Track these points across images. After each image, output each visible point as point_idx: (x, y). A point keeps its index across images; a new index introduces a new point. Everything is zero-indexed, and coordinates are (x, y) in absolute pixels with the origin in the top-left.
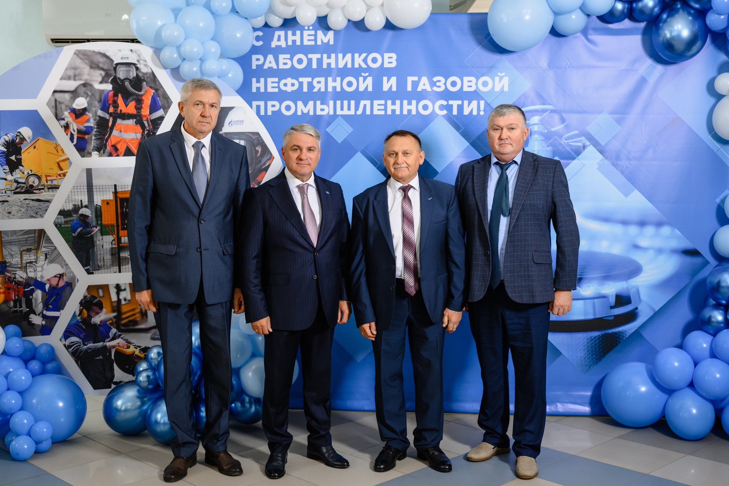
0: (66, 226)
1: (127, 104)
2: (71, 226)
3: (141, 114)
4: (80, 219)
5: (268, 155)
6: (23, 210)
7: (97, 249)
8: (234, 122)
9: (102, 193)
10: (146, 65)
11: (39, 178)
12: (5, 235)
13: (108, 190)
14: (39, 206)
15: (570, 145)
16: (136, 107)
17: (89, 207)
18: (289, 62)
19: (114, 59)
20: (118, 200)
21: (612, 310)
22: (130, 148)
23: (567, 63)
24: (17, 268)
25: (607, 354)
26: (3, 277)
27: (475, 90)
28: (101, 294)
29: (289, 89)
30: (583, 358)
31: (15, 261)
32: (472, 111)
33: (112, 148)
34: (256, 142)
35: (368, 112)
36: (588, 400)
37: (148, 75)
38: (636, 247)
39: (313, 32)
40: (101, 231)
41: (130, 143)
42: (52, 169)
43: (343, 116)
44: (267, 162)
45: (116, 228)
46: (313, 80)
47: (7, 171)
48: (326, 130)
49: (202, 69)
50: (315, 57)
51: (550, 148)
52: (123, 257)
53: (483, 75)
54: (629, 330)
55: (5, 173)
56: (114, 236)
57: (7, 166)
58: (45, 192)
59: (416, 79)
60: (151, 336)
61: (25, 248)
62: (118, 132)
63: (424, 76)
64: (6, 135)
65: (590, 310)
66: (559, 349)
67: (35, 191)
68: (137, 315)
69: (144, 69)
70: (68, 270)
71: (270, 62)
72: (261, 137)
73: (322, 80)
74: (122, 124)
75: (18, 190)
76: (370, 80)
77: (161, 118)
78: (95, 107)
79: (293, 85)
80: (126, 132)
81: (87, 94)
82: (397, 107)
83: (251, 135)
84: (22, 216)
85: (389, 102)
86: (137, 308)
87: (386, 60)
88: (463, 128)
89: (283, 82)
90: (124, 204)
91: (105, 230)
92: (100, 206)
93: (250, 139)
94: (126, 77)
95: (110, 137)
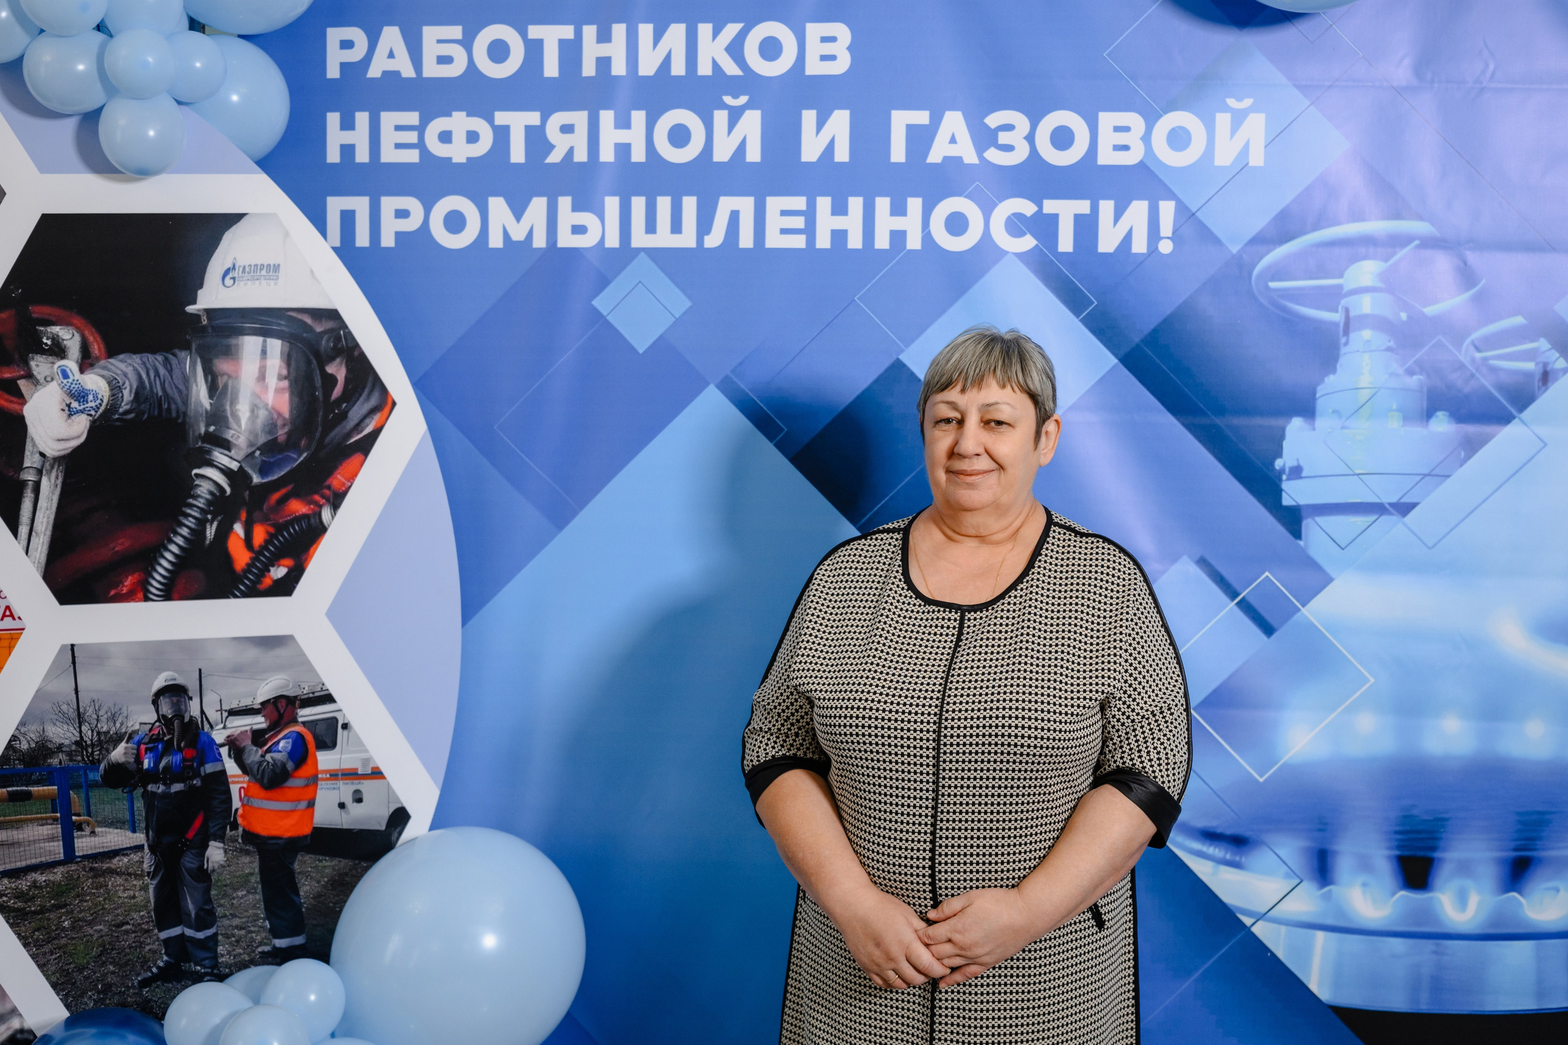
5: (371, 392)
8: (244, 271)
15: (1494, 370)
18: (459, 54)
23: (1487, 65)
27: (1141, 162)
29: (459, 152)
32: (1128, 238)
34: (325, 344)
35: (746, 240)
43: (654, 254)
44: (367, 421)
46: (544, 119)
48: (596, 303)
50: (551, 36)
51: (1414, 381)
53: (1170, 106)
59: (921, 117)
63: (953, 108)
65: (1559, 977)
71: (390, 54)
72: (344, 326)
73: (579, 118)
76: (752, 123)
79: (472, 137)
82: (852, 223)
83: (308, 320)
85: (824, 204)
87: (814, 48)
88: (1096, 303)
89: (437, 125)
93: (305, 335)
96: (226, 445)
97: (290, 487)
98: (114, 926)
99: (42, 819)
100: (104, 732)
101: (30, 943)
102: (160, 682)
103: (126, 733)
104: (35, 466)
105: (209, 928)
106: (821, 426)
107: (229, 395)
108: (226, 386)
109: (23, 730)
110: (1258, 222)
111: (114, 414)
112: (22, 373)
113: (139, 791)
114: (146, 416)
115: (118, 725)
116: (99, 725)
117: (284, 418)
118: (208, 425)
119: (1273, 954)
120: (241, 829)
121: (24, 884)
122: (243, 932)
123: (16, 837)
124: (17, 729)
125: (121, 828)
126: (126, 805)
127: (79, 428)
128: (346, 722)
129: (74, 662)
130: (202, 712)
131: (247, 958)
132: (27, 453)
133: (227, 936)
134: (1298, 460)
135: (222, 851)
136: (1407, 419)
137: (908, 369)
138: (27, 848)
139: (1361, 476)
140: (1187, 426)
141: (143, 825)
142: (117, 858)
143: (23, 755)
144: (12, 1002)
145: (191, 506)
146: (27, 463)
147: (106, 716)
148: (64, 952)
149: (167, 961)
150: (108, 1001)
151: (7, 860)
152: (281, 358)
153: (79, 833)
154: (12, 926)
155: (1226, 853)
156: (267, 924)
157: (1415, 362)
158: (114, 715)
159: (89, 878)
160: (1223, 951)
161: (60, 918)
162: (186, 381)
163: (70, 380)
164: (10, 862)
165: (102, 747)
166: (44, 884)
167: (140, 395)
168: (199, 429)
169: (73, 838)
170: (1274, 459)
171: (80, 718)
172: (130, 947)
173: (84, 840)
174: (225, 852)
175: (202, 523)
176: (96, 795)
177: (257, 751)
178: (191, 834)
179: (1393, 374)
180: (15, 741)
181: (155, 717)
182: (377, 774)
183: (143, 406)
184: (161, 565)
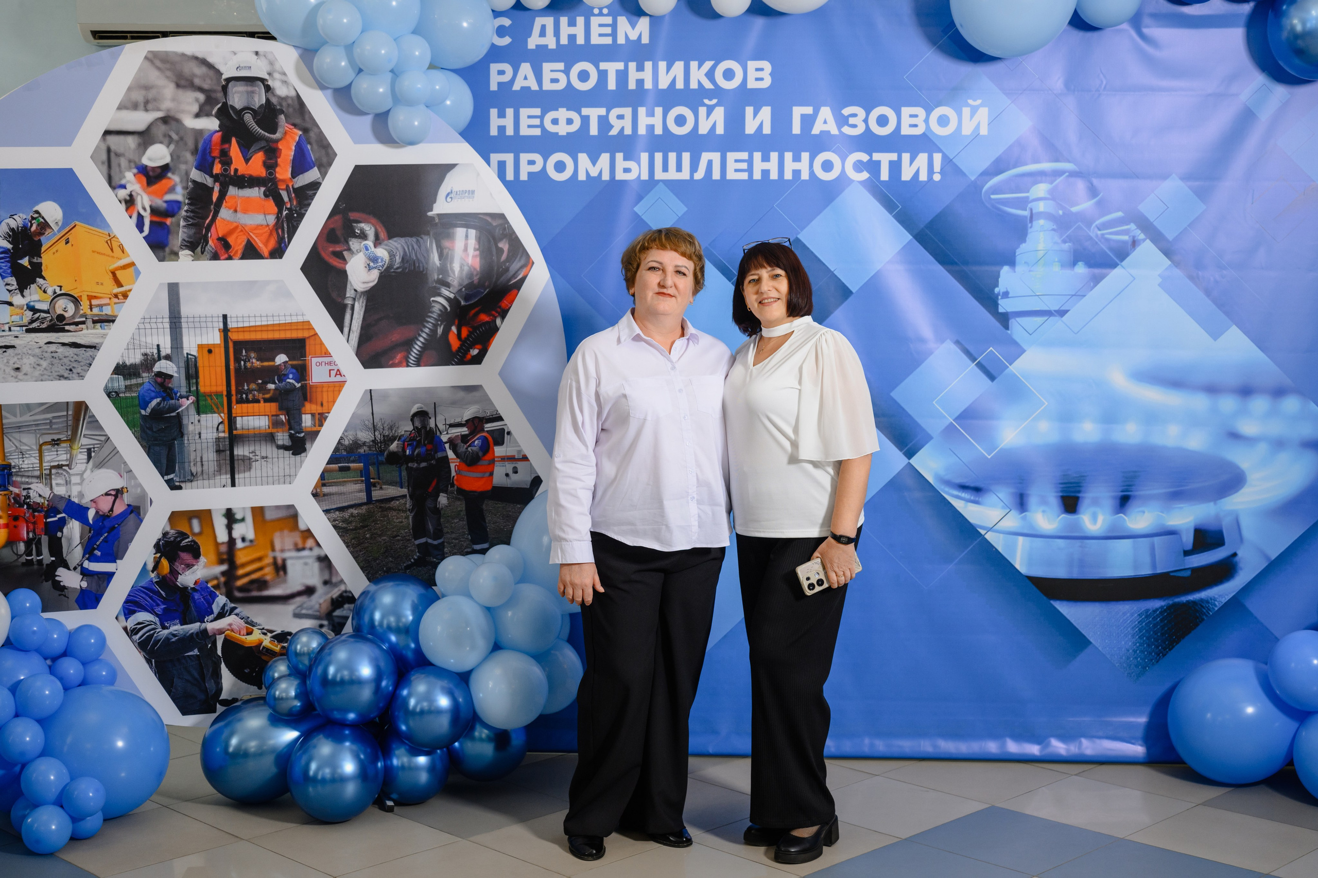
0: (128, 395)
1: (248, 157)
2: (138, 396)
3: (275, 178)
4: (156, 382)
5: (521, 257)
6: (44, 364)
7: (188, 440)
8: (456, 194)
9: (198, 331)
10: (285, 82)
11: (76, 301)
12: (8, 412)
13: (210, 325)
14: (75, 356)
15: (1108, 240)
16: (265, 164)
17: (174, 358)
18: (562, 77)
19: (222, 69)
20: (231, 345)
21: (1187, 558)
22: (253, 243)
23: (1102, 82)
24: (32, 477)
25: (1177, 643)
26: (5, 495)
27: (924, 133)
28: (196, 528)
29: (562, 129)
30: (1131, 651)
31: (28, 464)
32: (917, 173)
33: (218, 244)
35: (716, 175)
36: (1140, 733)
37: (290, 101)
38: (1235, 436)
39: (609, 20)
41: (254, 234)
42: (102, 284)
43: (667, 183)
44: (519, 272)
45: (225, 400)
46: (608, 112)
47: (13, 288)
48: (636, 209)
49: (396, 89)
50: (612, 68)
51: (1067, 246)
52: (240, 455)
53: (939, 104)
54: (1220, 596)
55: (10, 291)
56: (222, 415)
57: (14, 278)
58: (87, 328)
59: (809, 110)
60: (294, 610)
61: (48, 438)
62: (231, 211)
63: (825, 105)
64: (11, 216)
65: (1146, 558)
66: (1085, 635)
67: (67, 328)
68: (267, 570)
69: (281, 90)
70: (133, 483)
71: (525, 78)
72: (508, 223)
73: (627, 112)
74: (238, 197)
75: (35, 325)
76: (719, 114)
77: (315, 186)
78: (186, 163)
79: (570, 122)
80: (245, 211)
81: (170, 137)
82: (772, 166)
83: (489, 219)
84: (42, 375)
85: (757, 156)
86: (266, 556)
87: (752, 74)
88: (901, 207)
89: (550, 115)
90: (242, 352)
91: (204, 403)
92: (194, 356)
93: (487, 227)
94: (246, 105)
95: (215, 221)
96: (447, 285)
97: (479, 308)
98: (392, 537)
99: (356, 481)
100: (387, 436)
101: (349, 546)
102: (414, 409)
105: (440, 538)
107: (449, 259)
108: (448, 253)
109: (346, 434)
110: (985, 164)
111: (392, 269)
112: (345, 248)
113: (404, 467)
114: (408, 270)
115: (393, 432)
116: (384, 432)
117: (477, 270)
118: (438, 275)
119: (996, 549)
120: (456, 487)
121: (346, 515)
122: (457, 541)
123: (342, 490)
124: (343, 434)
125: (395, 486)
126: (398, 474)
127: (374, 276)
128: (509, 431)
129: (371, 399)
130: (436, 425)
132: (348, 289)
133: (449, 543)
134: (1006, 288)
135: (446, 498)
136: (1063, 266)
137: (802, 243)
138: (348, 496)
139: (1039, 296)
140: (949, 271)
141: (406, 484)
142: (393, 502)
143: (346, 447)
144: (340, 576)
145: (430, 317)
146: (348, 295)
147: (387, 427)
148: (367, 551)
149: (418, 556)
151: (338, 502)
152: (475, 239)
153: (374, 488)
154: (341, 536)
155: (971, 496)
156: (469, 537)
157: (1067, 236)
158: (391, 427)
159: (379, 512)
160: (970, 548)
161: (365, 532)
162: (428, 251)
163: (369, 252)
164: (340, 503)
165: (386, 443)
166: (356, 515)
167: (404, 259)
168: (434, 277)
169: (371, 491)
170: (994, 288)
171: (375, 428)
172: (400, 548)
173: (377, 492)
174: (448, 499)
175: (435, 326)
176: (382, 468)
177: (464, 446)
178: (430, 489)
179: (1056, 243)
180: (342, 439)
181: (412, 428)
182: (525, 458)
183: (406, 265)
184: (415, 348)
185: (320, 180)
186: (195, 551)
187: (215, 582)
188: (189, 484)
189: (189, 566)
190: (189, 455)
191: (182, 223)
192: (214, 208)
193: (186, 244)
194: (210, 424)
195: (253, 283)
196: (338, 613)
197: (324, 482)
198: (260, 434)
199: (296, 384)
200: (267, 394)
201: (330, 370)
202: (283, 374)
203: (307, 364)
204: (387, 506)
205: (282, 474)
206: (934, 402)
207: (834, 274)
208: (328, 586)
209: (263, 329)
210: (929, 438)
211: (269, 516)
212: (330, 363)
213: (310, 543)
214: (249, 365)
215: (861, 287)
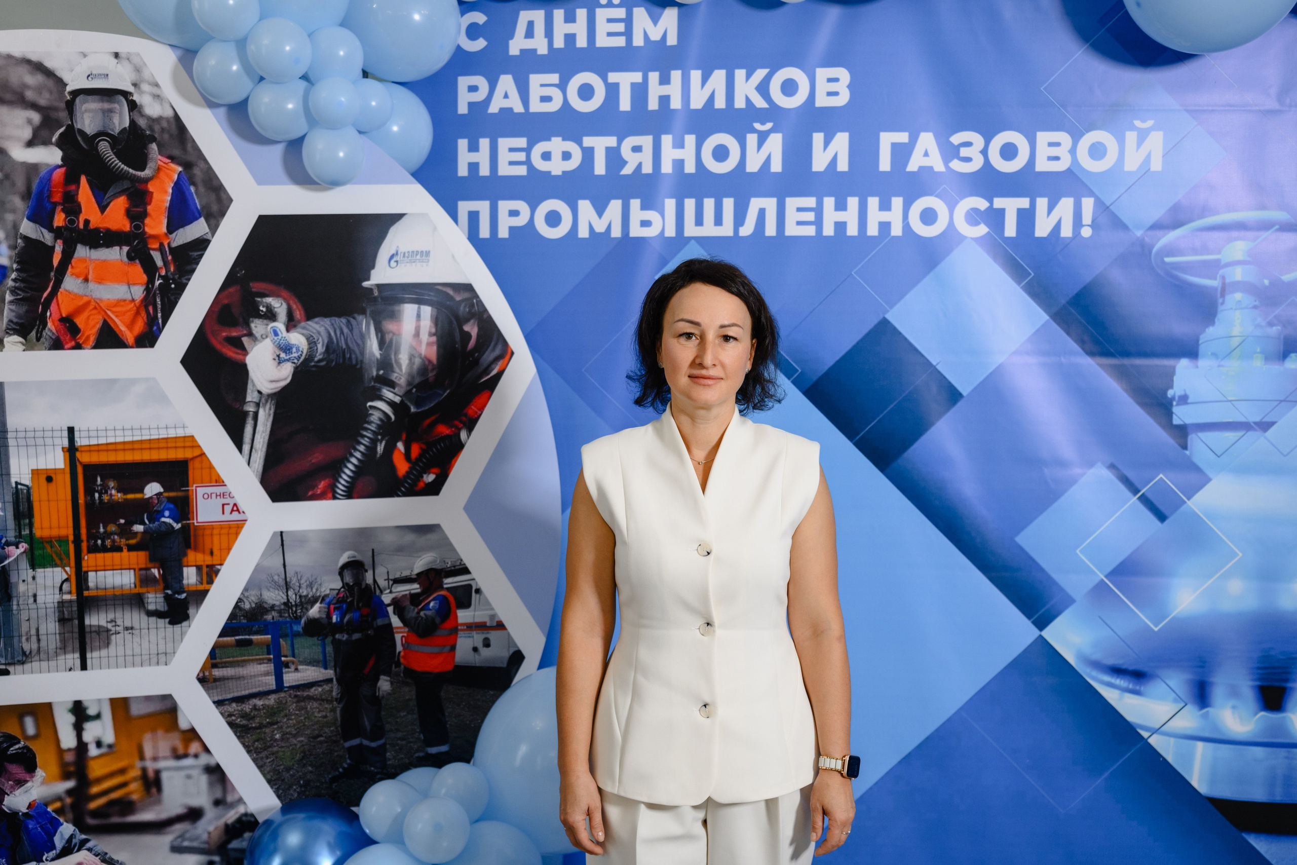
1: (105, 203)
3: (144, 233)
5: (496, 344)
7: (18, 605)
8: (404, 256)
9: (32, 450)
10: (157, 97)
13: (49, 441)
16: (129, 214)
18: (556, 94)
19: (66, 76)
20: (80, 470)
22: (112, 325)
27: (1069, 171)
28: (30, 729)
29: (557, 167)
32: (1058, 226)
33: (61, 327)
35: (771, 230)
37: (165, 124)
39: (621, 13)
40: (30, 556)
41: (113, 312)
43: (701, 240)
44: (493, 366)
45: (72, 547)
46: (620, 142)
49: (310, 104)
50: (625, 80)
51: (1275, 330)
52: (94, 626)
53: (1092, 127)
56: (68, 569)
59: (902, 137)
60: (172, 842)
62: (80, 280)
63: (926, 130)
68: (133, 786)
69: (152, 109)
71: (505, 95)
72: (477, 296)
73: (646, 141)
74: (91, 260)
76: (775, 144)
77: (201, 244)
78: (14, 211)
79: (566, 156)
80: (100, 281)
82: (850, 217)
83: (450, 291)
85: (829, 202)
86: (131, 767)
87: (822, 87)
88: (1033, 274)
89: (540, 148)
90: (97, 481)
91: (41, 552)
92: (27, 486)
93: (448, 303)
94: (100, 128)
95: (57, 294)
96: (391, 385)
97: (438, 415)
98: (312, 738)
99: (260, 659)
100: (304, 596)
101: (251, 750)
102: (344, 559)
103: (320, 596)
104: (255, 400)
105: (380, 739)
106: (826, 368)
107: (394, 347)
108: (391, 341)
109: (246, 594)
110: (1157, 214)
111: (311, 362)
112: (245, 332)
113: (329, 639)
114: (334, 363)
115: (314, 590)
116: (301, 591)
117: (433, 364)
118: (378, 370)
119: (1164, 759)
120: (402, 667)
121: (247, 707)
122: (404, 742)
123: (241, 673)
124: (242, 593)
125: (316, 666)
126: (320, 649)
127: (286, 372)
128: (478, 587)
129: (282, 545)
130: (375, 581)
131: (407, 761)
132: (249, 391)
134: (1185, 390)
135: (388, 683)
136: (1268, 359)
137: (892, 325)
138: (250, 681)
139: (1233, 402)
140: (1100, 365)
141: (332, 664)
142: (314, 688)
143: (247, 612)
144: (238, 793)
145: (366, 429)
146: (249, 399)
147: (305, 584)
148: (276, 757)
149: (349, 765)
150: (307, 793)
151: (235, 690)
152: (431, 320)
153: (287, 670)
154: (239, 737)
155: (1129, 683)
156: (422, 736)
157: (1275, 317)
158: (311, 584)
159: (293, 703)
160: (1127, 756)
161: (273, 732)
162: (363, 337)
163: (280, 337)
164: (237, 691)
166: (261, 707)
167: (329, 348)
168: (373, 373)
169: (282, 673)
170: (1167, 389)
171: (287, 586)
172: (323, 753)
173: (290, 675)
174: (392, 683)
175: (374, 442)
176: (298, 642)
177: (414, 609)
178: (367, 670)
179: (1258, 326)
180: (240, 602)
181: (341, 585)
182: (500, 626)
183: (332, 356)
184: (345, 473)
185: (209, 236)
186: (29, 763)
187: (58, 805)
188: (19, 668)
189: (20, 783)
190: (19, 626)
191: (8, 297)
192: (55, 276)
193: (14, 326)
194: (49, 583)
195: (112, 382)
196: (235, 844)
197: (214, 661)
198: (122, 595)
199: (175, 525)
200: (133, 538)
201: (223, 505)
202: (155, 511)
203: (191, 497)
204: (305, 694)
205: (154, 651)
206: (1078, 551)
207: (937, 369)
208: (220, 807)
209: (127, 447)
210: (1069, 601)
211: (136, 710)
212: (223, 495)
213: (194, 747)
214: (106, 498)
215: (976, 388)
